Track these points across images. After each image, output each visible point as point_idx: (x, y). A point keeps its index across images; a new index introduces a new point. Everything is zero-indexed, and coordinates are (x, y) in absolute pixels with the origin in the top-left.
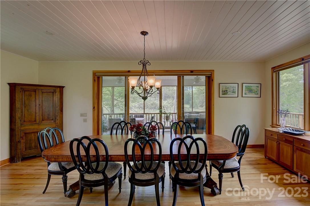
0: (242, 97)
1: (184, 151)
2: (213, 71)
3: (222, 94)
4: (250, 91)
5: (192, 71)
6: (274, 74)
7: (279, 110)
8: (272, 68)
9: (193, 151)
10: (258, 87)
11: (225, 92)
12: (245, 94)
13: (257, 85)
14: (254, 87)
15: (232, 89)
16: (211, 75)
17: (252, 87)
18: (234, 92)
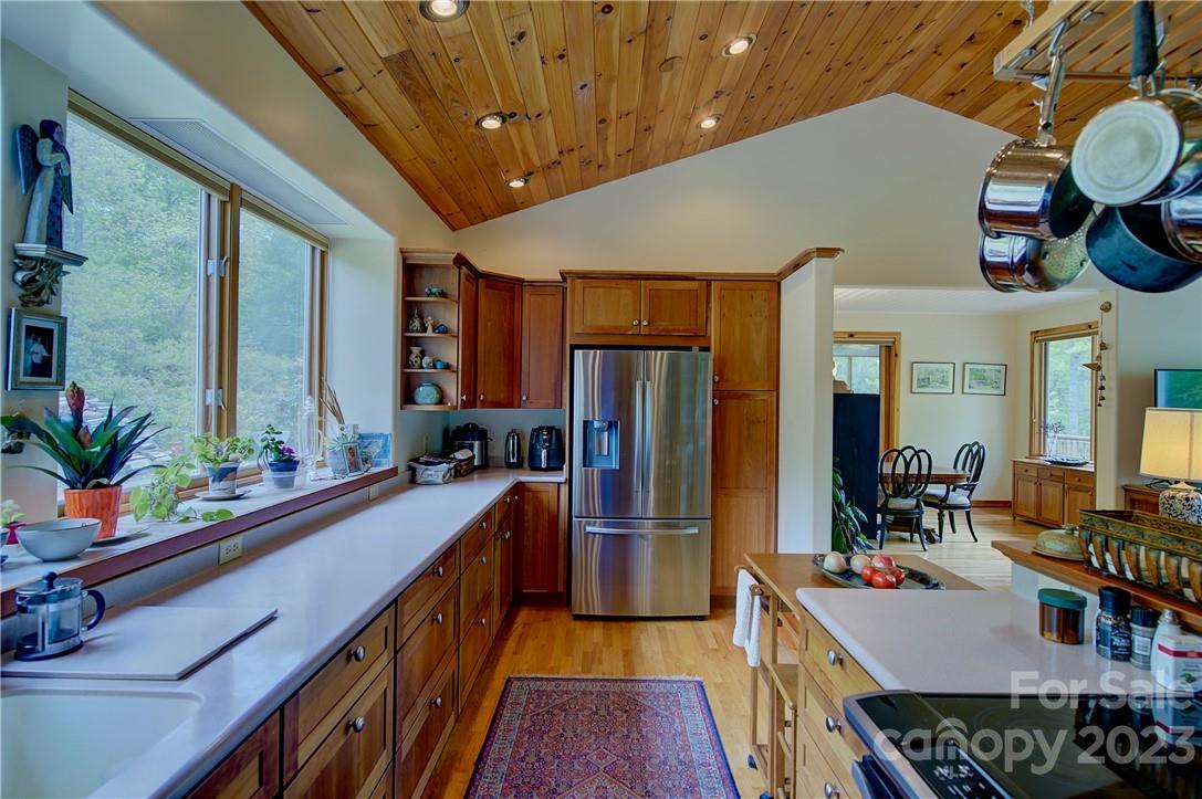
0: (963, 392)
1: (900, 469)
2: (899, 334)
3: (919, 387)
4: (982, 380)
5: (851, 336)
6: (1037, 346)
7: (1045, 423)
8: (1032, 333)
9: (913, 470)
10: (999, 371)
11: (924, 382)
12: (970, 387)
13: (997, 367)
14: (991, 372)
15: (940, 376)
16: (894, 343)
17: (985, 371)
18: (944, 382)
